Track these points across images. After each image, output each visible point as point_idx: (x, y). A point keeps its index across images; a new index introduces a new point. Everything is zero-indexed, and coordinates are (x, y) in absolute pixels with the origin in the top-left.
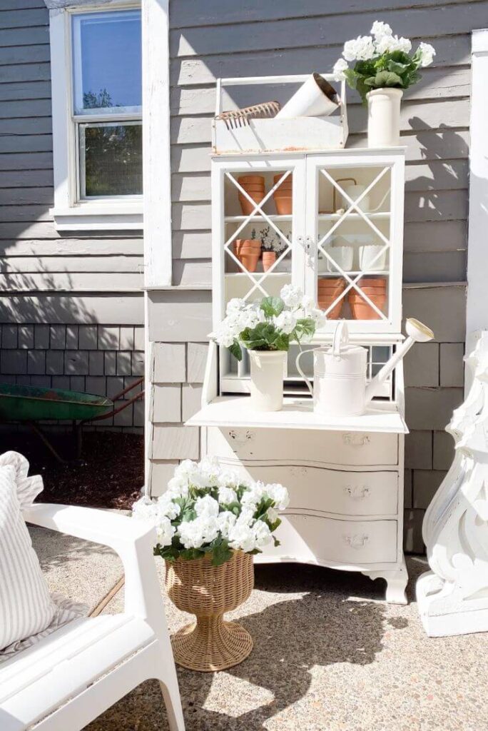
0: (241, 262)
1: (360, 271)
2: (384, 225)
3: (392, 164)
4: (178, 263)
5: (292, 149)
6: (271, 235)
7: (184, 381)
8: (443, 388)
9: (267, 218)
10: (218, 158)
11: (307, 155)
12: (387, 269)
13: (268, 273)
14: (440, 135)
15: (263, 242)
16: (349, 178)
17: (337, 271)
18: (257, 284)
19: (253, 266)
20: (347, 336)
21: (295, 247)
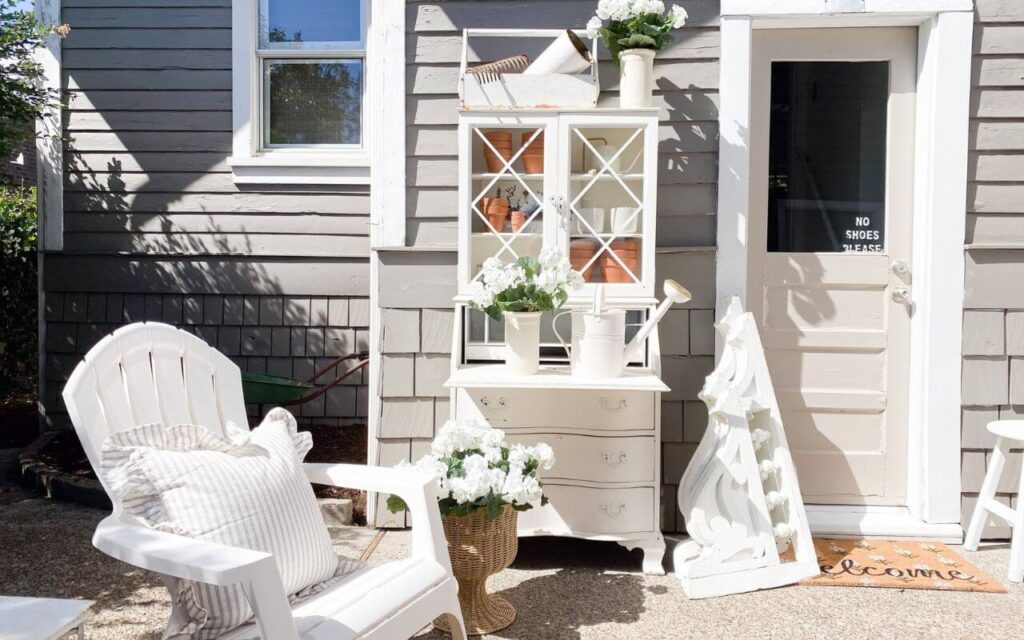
0: (488, 219)
1: (612, 233)
2: (638, 186)
3: (644, 126)
4: (412, 222)
5: (544, 106)
6: (518, 194)
7: (417, 350)
8: (693, 356)
9: (517, 176)
10: (466, 112)
11: (559, 113)
12: (640, 230)
13: (516, 234)
14: (689, 96)
15: (509, 200)
16: (601, 137)
17: (590, 233)
18: (507, 245)
19: (500, 227)
21: (546, 206)
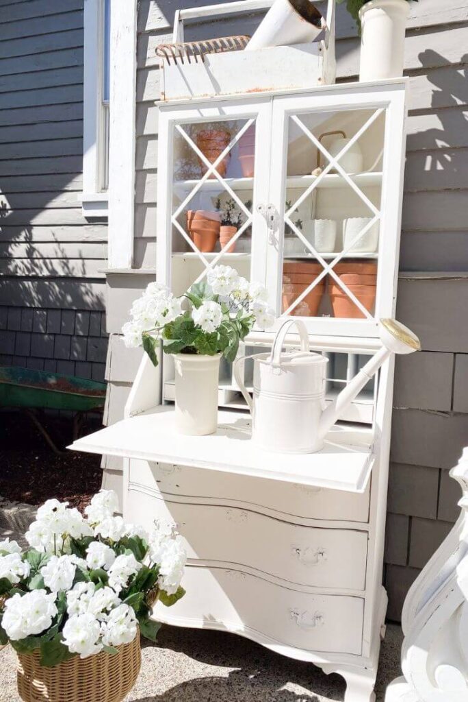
0: (192, 238)
1: (340, 252)
2: (374, 190)
3: (386, 105)
4: (137, 242)
5: (257, 90)
8: (456, 414)
9: (225, 183)
10: (165, 106)
12: (376, 249)
13: (224, 252)
14: (461, 72)
15: (229, 214)
16: (337, 131)
17: (308, 251)
18: (209, 267)
19: (209, 245)
20: (307, 338)
21: (255, 219)
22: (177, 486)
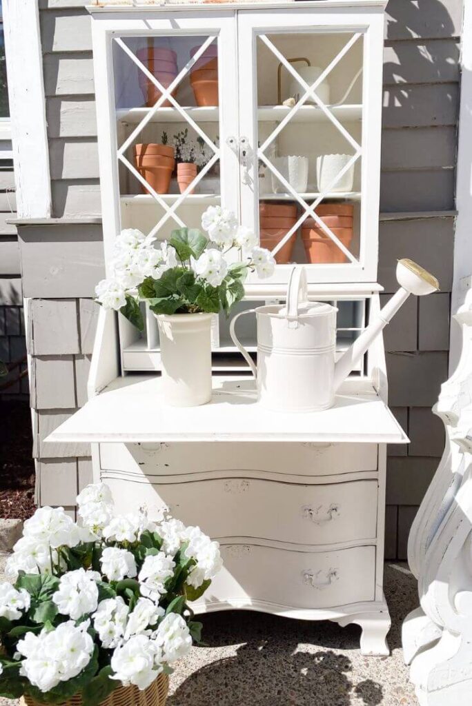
0: (144, 177)
1: (318, 192)
3: (364, 29)
4: (59, 186)
6: (191, 143)
7: (76, 352)
8: (423, 353)
9: (183, 112)
11: (238, 11)
13: (186, 194)
15: (178, 151)
17: (287, 192)
18: (170, 212)
19: (163, 185)
20: (306, 287)
21: (224, 153)
22: (167, 465)
